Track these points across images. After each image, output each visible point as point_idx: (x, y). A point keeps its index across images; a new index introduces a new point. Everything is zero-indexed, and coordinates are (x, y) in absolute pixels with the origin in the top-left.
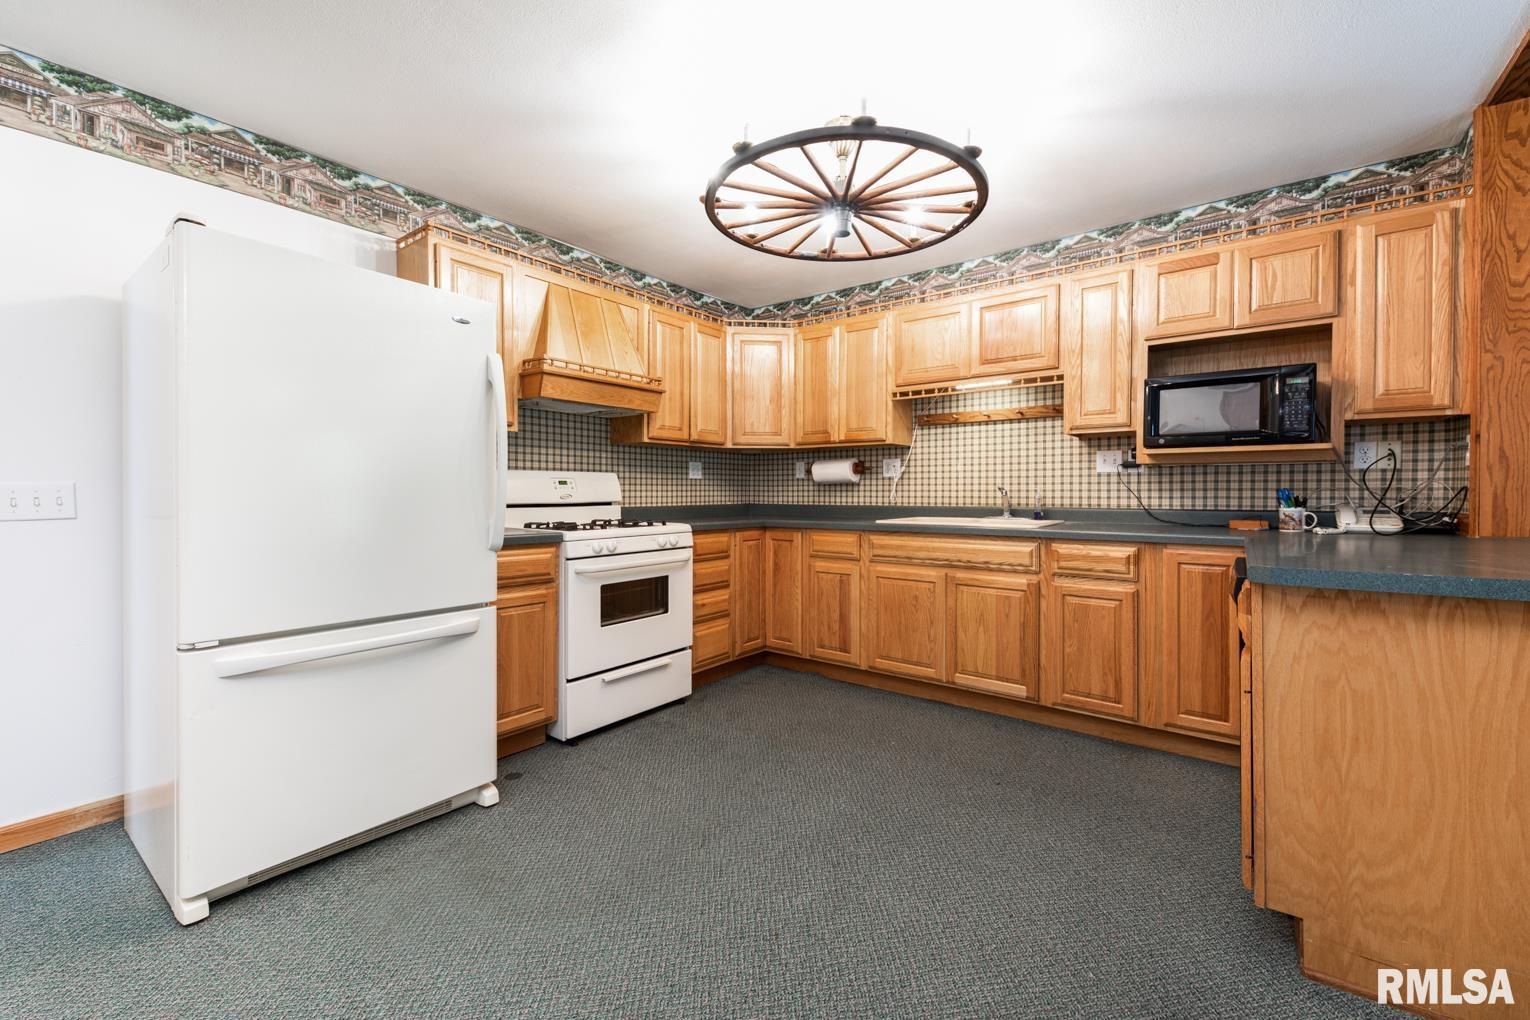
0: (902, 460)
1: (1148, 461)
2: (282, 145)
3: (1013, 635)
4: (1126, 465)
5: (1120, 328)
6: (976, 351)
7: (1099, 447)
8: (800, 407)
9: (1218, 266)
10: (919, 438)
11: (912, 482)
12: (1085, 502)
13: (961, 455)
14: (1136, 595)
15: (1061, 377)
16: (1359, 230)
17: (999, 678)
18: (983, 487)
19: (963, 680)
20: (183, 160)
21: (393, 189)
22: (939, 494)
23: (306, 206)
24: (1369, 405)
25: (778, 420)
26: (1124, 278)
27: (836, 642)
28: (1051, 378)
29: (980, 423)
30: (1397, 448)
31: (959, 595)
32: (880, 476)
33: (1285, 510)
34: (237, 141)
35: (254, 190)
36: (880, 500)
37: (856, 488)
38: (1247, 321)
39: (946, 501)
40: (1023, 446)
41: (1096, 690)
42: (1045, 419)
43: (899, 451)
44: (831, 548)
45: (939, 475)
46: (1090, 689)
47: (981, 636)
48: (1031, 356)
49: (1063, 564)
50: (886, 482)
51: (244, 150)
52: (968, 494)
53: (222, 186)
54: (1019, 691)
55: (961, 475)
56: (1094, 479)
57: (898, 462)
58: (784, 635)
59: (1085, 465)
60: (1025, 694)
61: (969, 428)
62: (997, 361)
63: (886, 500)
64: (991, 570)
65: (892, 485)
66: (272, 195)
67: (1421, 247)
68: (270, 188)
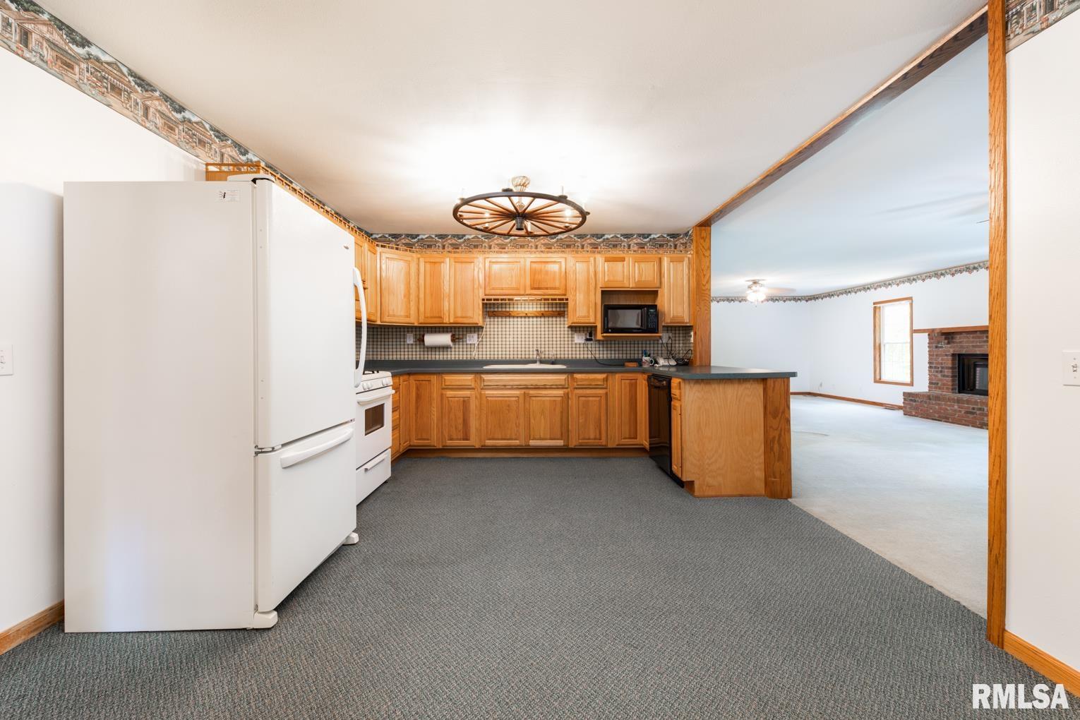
0: (478, 335)
1: (601, 338)
2: (143, 81)
3: (558, 419)
4: (587, 340)
5: (591, 281)
6: (528, 283)
7: (576, 331)
8: (422, 301)
9: (625, 263)
10: (488, 323)
11: (484, 346)
12: (570, 356)
13: (511, 333)
14: (607, 394)
15: (567, 299)
16: (665, 258)
17: (551, 439)
18: (523, 349)
19: (533, 443)
20: (85, 80)
21: (203, 125)
22: (500, 353)
23: (156, 130)
24: (669, 321)
25: (408, 309)
26: (592, 259)
27: (461, 435)
28: (563, 299)
29: (521, 317)
30: (670, 335)
31: (531, 402)
32: (465, 343)
33: (645, 358)
34: (118, 71)
35: (126, 111)
36: (465, 356)
37: (449, 350)
38: (634, 286)
39: (504, 356)
40: (543, 329)
41: (592, 437)
42: (552, 317)
43: (477, 329)
44: (458, 383)
45: (500, 343)
46: (590, 435)
47: (543, 421)
48: (555, 289)
49: (579, 383)
50: (469, 346)
51: (122, 80)
52: (492, 353)
53: (109, 106)
54: (560, 443)
55: (512, 343)
56: (574, 346)
57: (476, 336)
58: (425, 437)
59: (570, 339)
60: (562, 444)
61: (516, 319)
62: (539, 289)
63: (469, 356)
64: (546, 388)
65: (473, 348)
66: (137, 117)
67: (681, 268)
68: (137, 112)
